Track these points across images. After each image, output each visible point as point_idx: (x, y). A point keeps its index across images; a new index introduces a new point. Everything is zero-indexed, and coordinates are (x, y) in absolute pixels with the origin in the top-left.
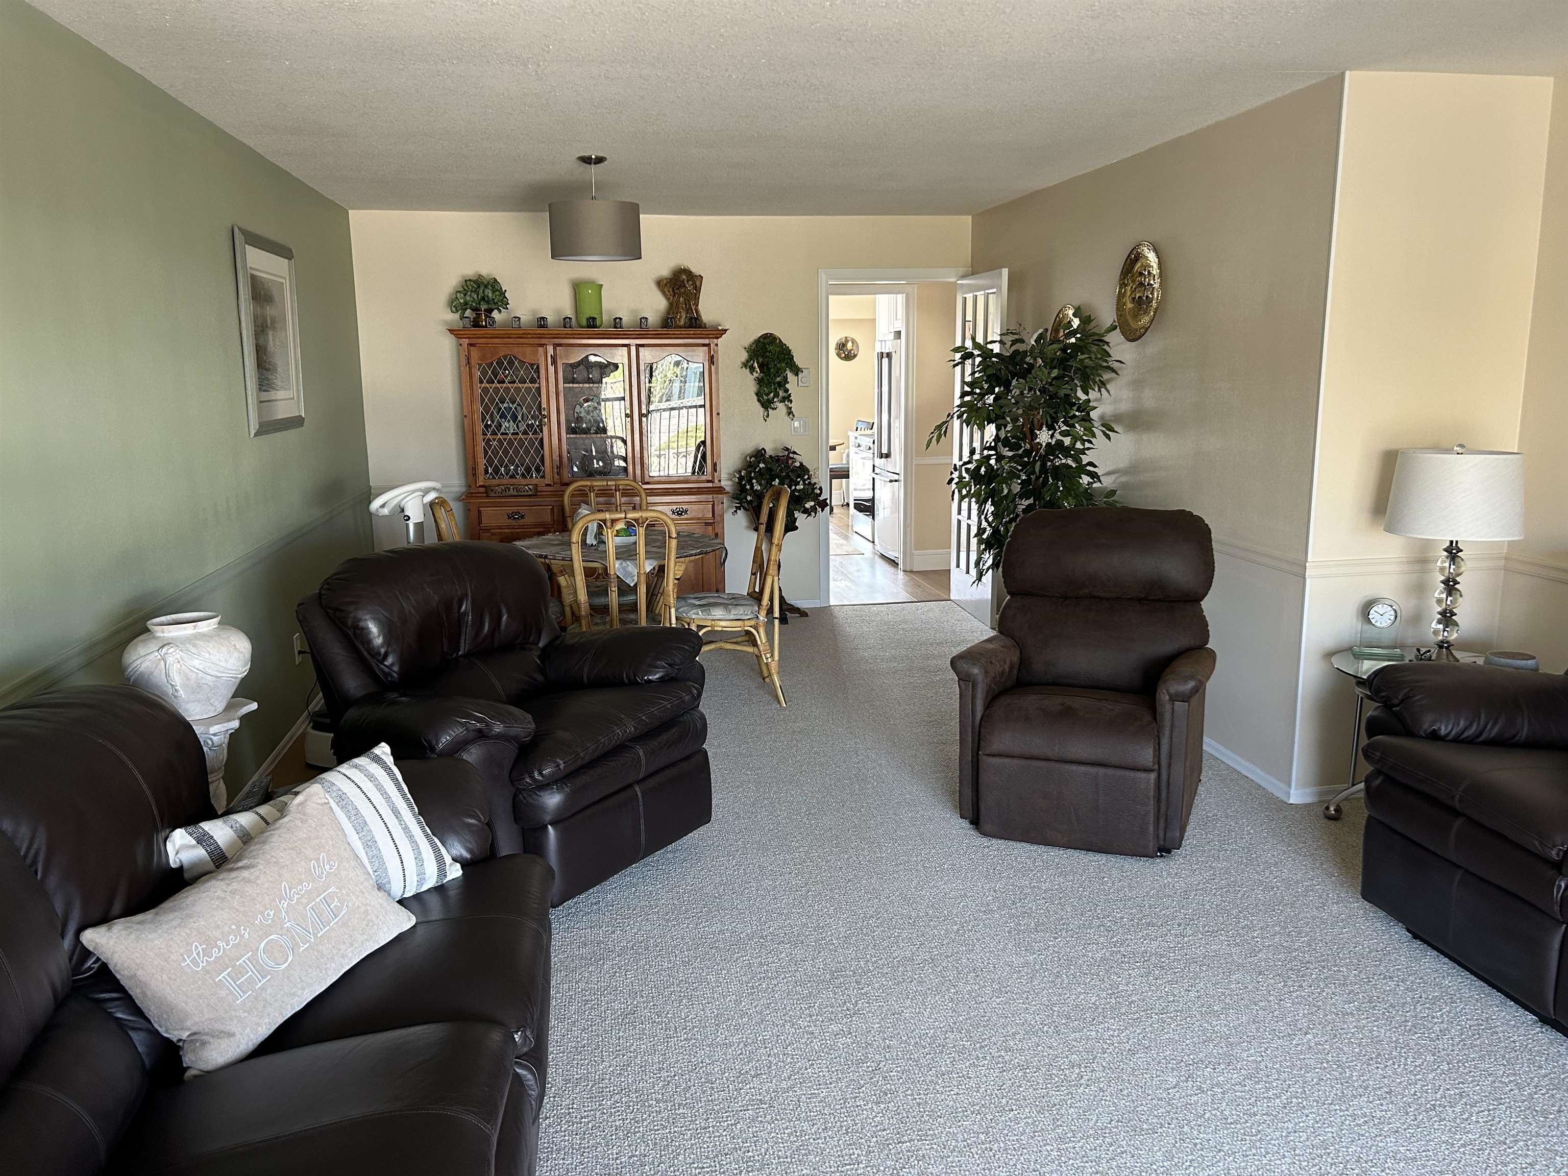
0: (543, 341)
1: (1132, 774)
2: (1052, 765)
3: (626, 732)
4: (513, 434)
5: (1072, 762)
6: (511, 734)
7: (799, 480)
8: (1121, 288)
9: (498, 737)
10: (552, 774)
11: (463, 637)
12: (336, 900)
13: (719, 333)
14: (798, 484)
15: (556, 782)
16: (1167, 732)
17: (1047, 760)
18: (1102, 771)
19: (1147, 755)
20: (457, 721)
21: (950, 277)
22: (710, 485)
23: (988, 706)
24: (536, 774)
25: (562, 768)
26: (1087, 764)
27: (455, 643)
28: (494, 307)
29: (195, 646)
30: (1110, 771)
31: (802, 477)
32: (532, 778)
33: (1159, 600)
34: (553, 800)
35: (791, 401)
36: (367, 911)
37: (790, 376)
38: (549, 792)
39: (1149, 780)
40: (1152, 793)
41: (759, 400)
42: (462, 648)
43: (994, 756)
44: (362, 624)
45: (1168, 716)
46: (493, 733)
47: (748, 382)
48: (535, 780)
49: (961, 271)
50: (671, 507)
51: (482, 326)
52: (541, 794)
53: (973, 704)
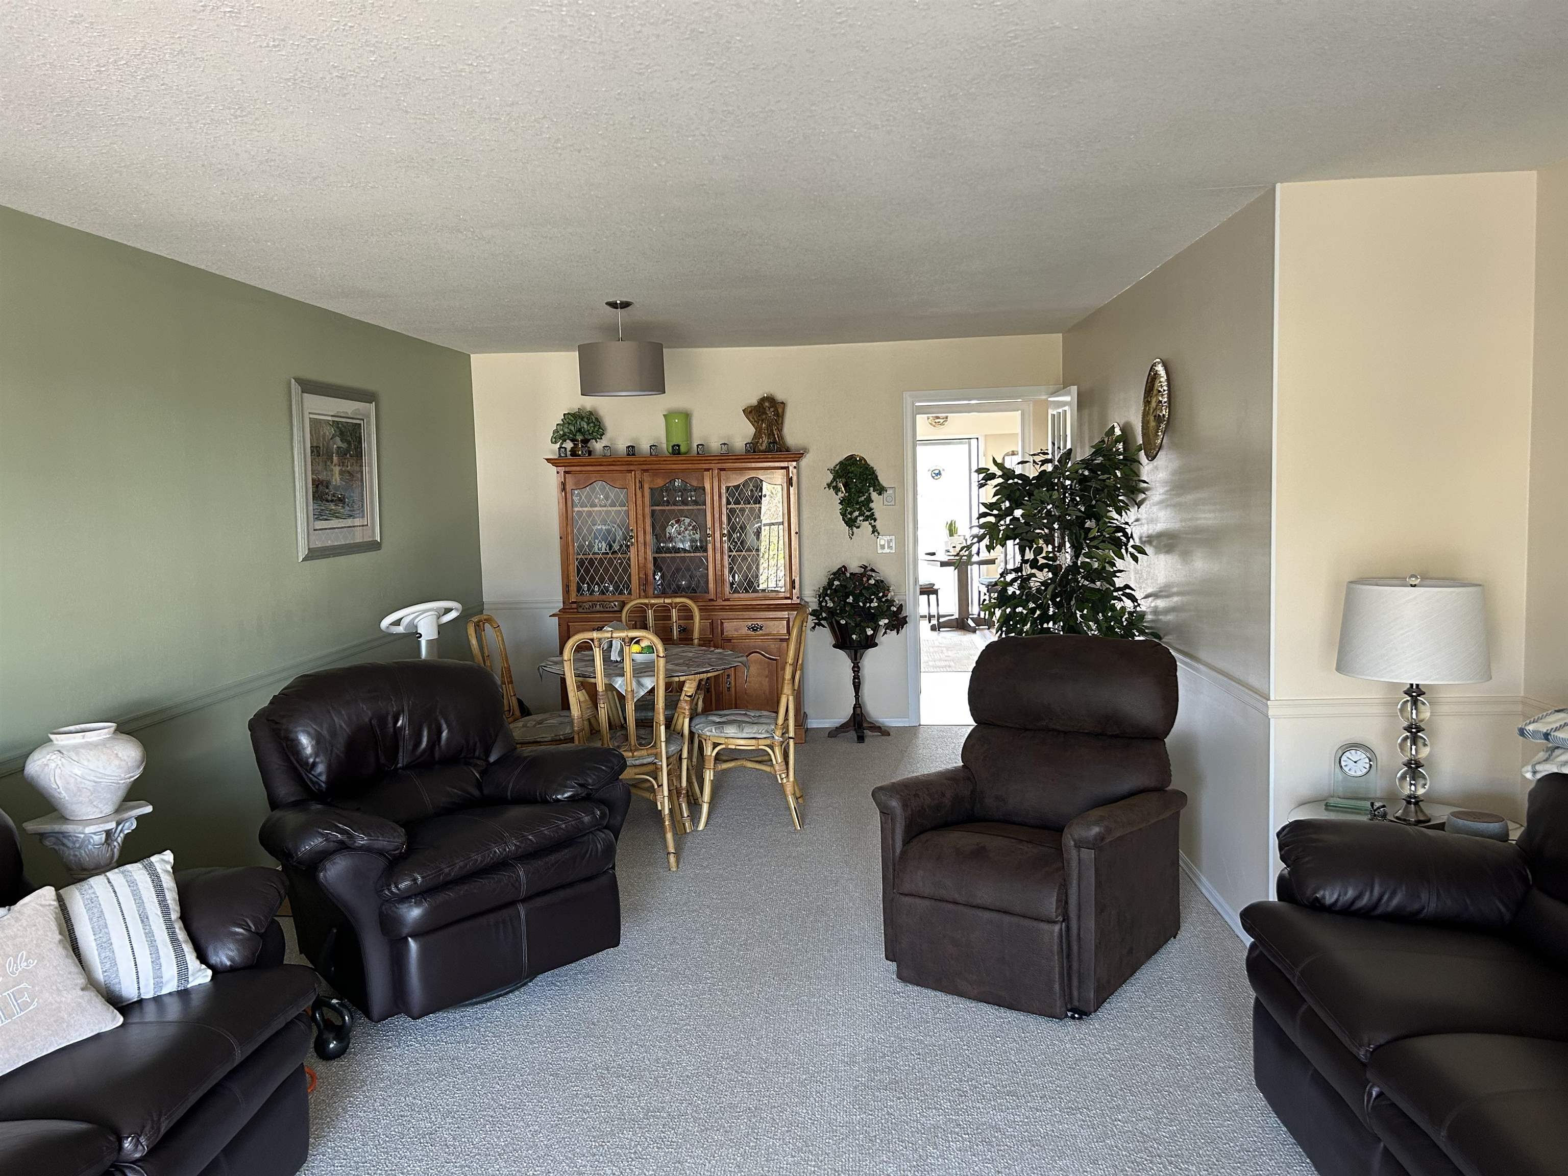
0: (632, 468)
1: (1035, 923)
2: (961, 908)
3: (505, 850)
4: (603, 554)
5: (978, 907)
6: (376, 846)
7: (873, 597)
8: (1145, 406)
9: (361, 848)
10: (408, 888)
11: (401, 754)
12: (26, 995)
13: (797, 456)
14: (871, 601)
15: (416, 895)
16: (1075, 883)
17: (955, 903)
18: (1007, 919)
19: (1050, 905)
20: (319, 832)
21: (1040, 395)
22: (789, 601)
23: (907, 842)
24: (394, 890)
25: (419, 883)
26: (993, 910)
27: (394, 758)
28: (590, 437)
29: (77, 754)
30: (1015, 919)
31: (876, 595)
32: (389, 890)
33: (1116, 736)
34: (414, 913)
35: (875, 520)
36: (60, 1007)
37: (874, 495)
38: (406, 905)
39: (1052, 932)
40: (1055, 948)
41: (844, 519)
42: (400, 761)
43: (906, 895)
44: (292, 736)
45: (1074, 864)
46: (357, 844)
47: (833, 502)
48: (392, 892)
49: (1052, 388)
50: (746, 623)
51: (579, 456)
52: (400, 906)
53: (893, 840)
